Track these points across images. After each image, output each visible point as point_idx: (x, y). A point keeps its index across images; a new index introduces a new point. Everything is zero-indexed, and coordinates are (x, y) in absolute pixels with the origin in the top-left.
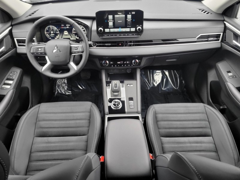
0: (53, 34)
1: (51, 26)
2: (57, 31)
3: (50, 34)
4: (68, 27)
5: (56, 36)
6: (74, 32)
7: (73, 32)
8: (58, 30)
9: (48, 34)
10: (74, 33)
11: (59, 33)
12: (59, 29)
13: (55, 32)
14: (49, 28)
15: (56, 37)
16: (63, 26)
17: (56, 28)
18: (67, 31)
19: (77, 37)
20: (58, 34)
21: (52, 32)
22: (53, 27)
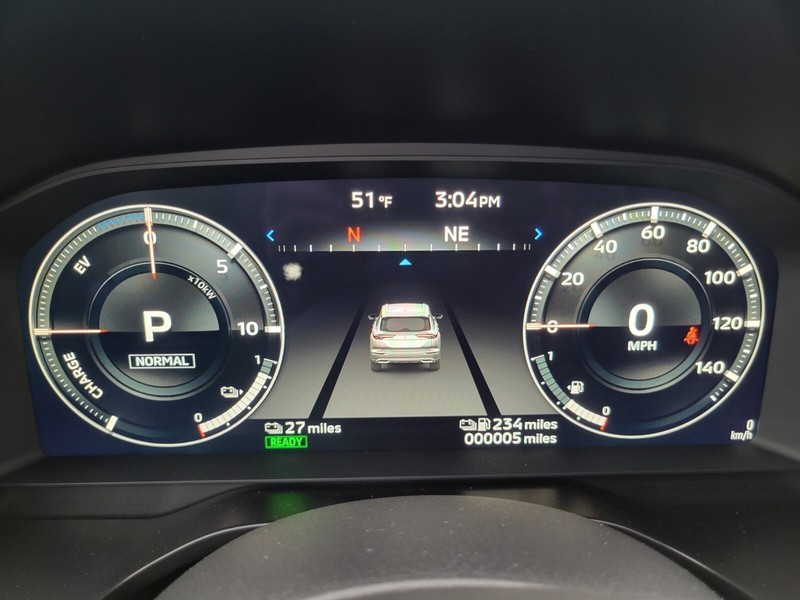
0: (163, 344)
1: (148, 213)
3: (119, 359)
4: (457, 237)
5: (229, 392)
6: (553, 326)
7: (529, 326)
8: (265, 285)
10: (540, 341)
11: (278, 329)
12: (293, 271)
13: (209, 323)
15: (215, 405)
16: (372, 219)
17: (237, 247)
18: (422, 310)
19: (590, 400)
21: (155, 322)
22: (195, 226)
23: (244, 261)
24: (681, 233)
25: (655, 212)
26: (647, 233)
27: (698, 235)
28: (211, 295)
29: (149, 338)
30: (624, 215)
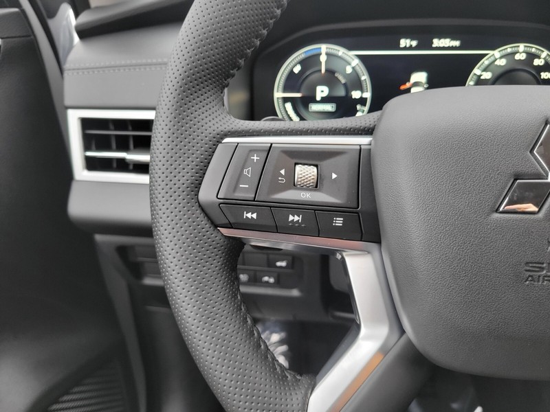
0: (325, 100)
1: (324, 48)
2: (359, 86)
3: (306, 107)
8: (365, 77)
9: (293, 101)
11: (368, 95)
13: (341, 92)
14: (309, 63)
17: (355, 62)
20: (362, 101)
21: (322, 91)
22: (340, 54)
23: (358, 68)
24: (532, 56)
25: (522, 47)
26: (517, 57)
27: (539, 57)
28: (343, 81)
29: (318, 98)
30: (509, 49)
